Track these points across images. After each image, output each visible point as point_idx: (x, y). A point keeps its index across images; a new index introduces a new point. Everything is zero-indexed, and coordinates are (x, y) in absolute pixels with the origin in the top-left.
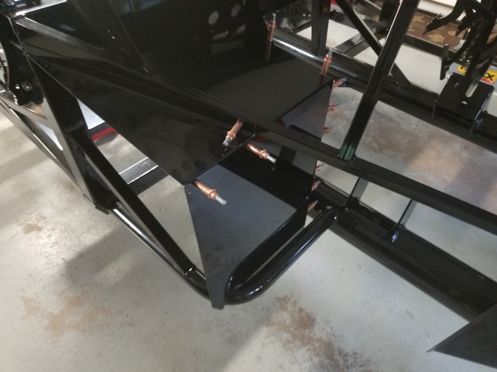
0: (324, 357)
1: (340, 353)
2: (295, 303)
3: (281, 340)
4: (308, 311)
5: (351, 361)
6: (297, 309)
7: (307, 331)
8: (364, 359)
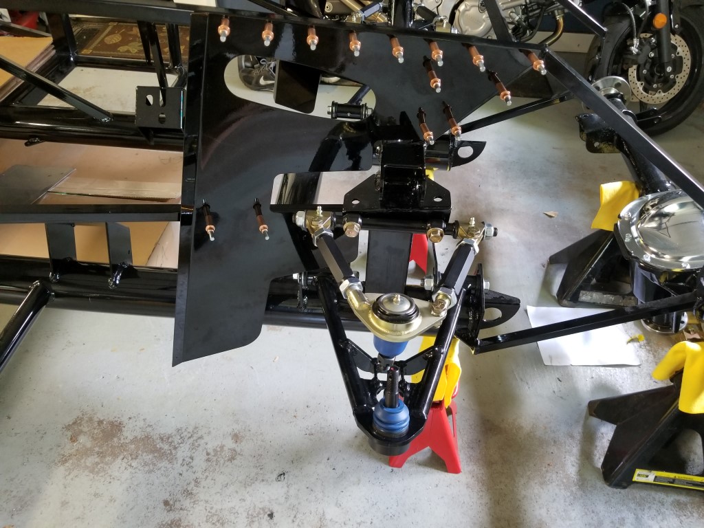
0: (145, 454)
1: (162, 439)
2: (91, 419)
3: (87, 467)
4: (111, 419)
5: (177, 440)
6: (96, 424)
7: (115, 439)
8: (190, 429)
